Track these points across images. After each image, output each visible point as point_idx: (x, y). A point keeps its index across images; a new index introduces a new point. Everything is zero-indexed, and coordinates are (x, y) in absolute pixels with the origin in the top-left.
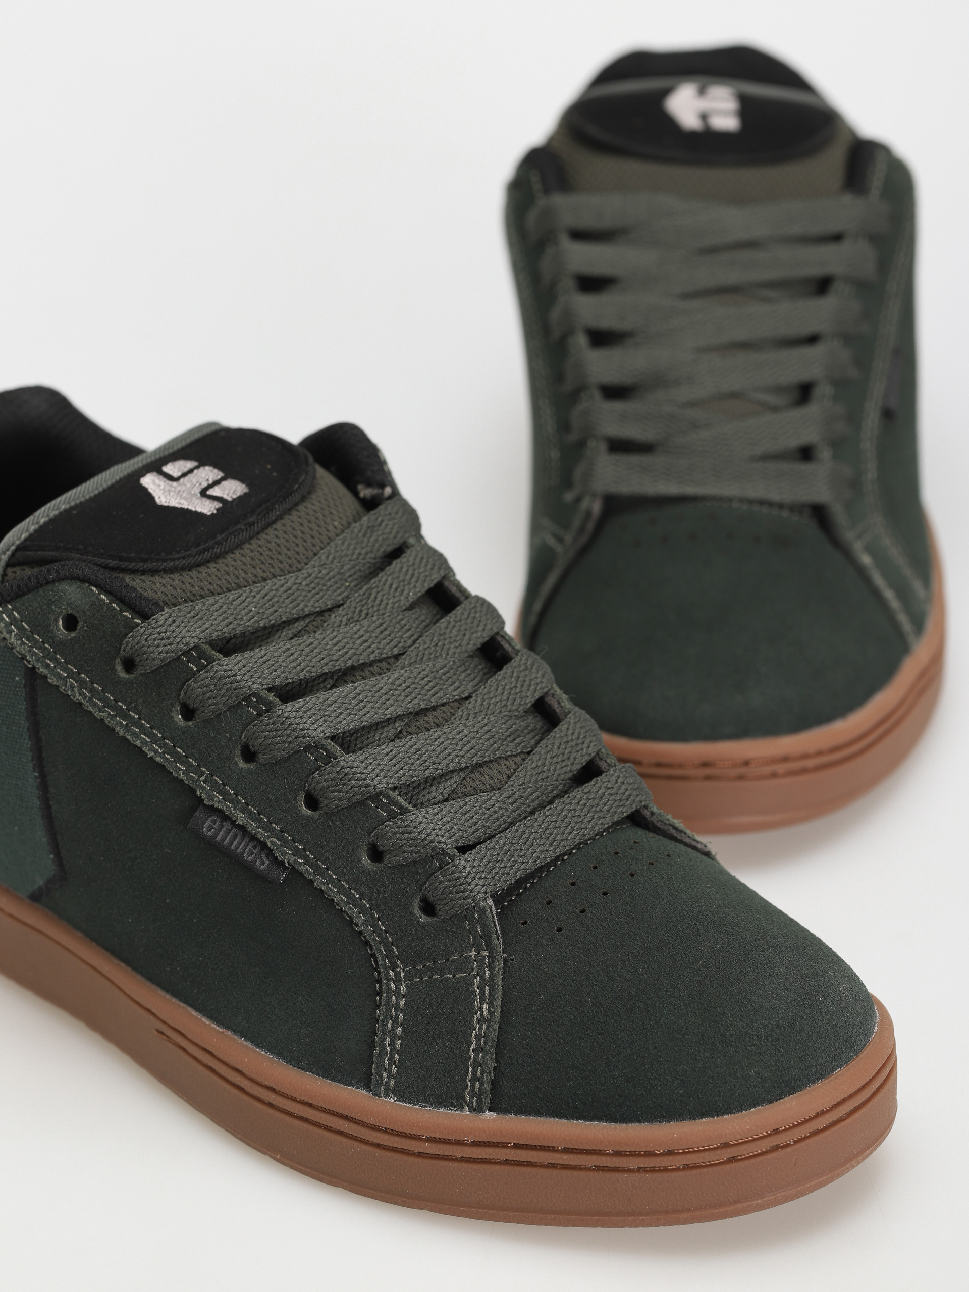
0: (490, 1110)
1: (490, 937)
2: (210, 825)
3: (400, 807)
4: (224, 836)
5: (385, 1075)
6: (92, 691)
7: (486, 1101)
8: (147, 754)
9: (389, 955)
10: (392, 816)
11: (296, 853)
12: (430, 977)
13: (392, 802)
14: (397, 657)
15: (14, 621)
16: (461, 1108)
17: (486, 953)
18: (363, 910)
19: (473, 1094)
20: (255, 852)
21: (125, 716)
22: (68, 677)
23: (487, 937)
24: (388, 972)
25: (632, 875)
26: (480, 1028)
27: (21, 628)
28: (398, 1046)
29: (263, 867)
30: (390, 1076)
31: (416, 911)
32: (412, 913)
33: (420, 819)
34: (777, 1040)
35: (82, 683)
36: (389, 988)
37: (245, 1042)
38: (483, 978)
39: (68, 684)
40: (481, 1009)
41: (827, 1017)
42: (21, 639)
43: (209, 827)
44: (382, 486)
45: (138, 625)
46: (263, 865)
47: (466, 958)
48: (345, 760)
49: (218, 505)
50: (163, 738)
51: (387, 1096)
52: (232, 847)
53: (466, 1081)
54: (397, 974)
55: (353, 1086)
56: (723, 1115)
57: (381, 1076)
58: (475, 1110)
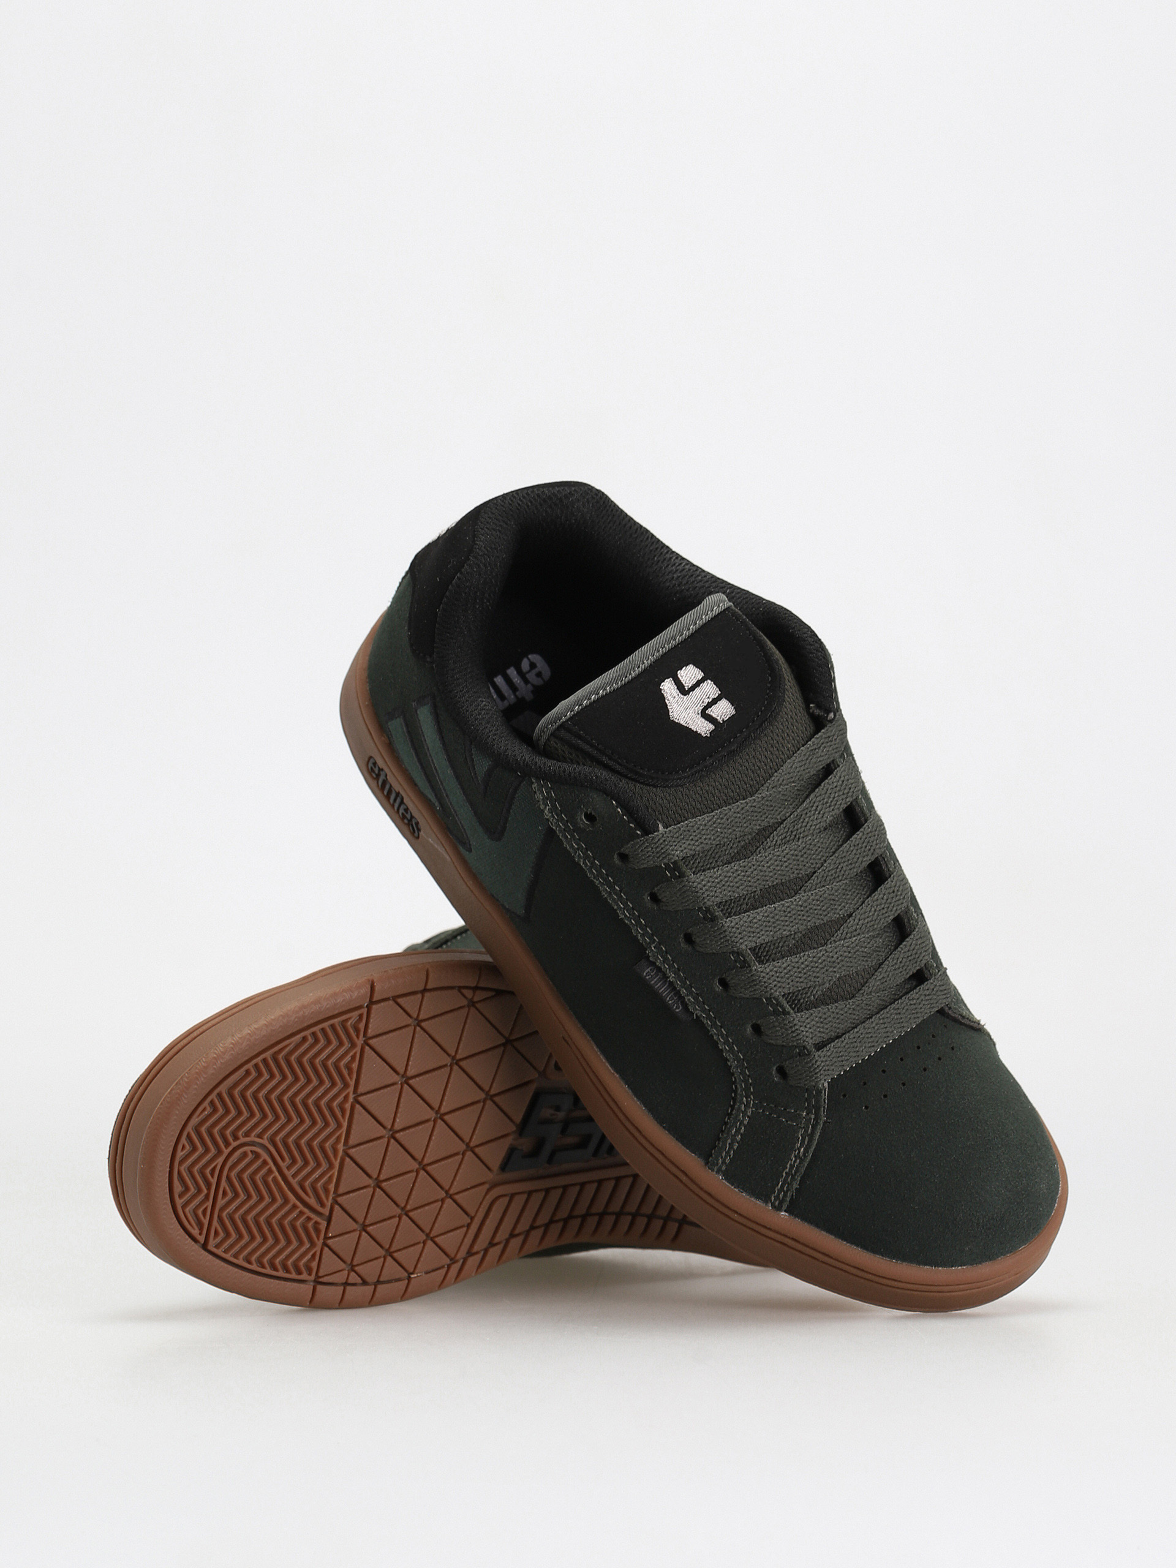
0: (785, 1211)
1: (819, 1108)
2: (648, 972)
3: (784, 1010)
4: (655, 982)
5: (720, 1161)
6: (593, 863)
7: (785, 1207)
8: (619, 916)
9: (747, 1089)
10: (776, 1013)
11: (703, 1010)
12: (770, 1114)
13: (779, 1004)
14: (809, 877)
15: (549, 797)
16: (766, 1202)
17: (813, 1116)
18: (737, 1058)
19: (777, 1198)
20: (675, 998)
21: (611, 887)
22: (578, 849)
23: (817, 1108)
24: (742, 1099)
25: (925, 1070)
26: (795, 1162)
27: (554, 806)
28: (735, 1147)
29: (677, 1010)
30: (724, 1162)
31: (774, 1073)
32: (772, 1074)
33: (795, 1022)
34: (990, 1229)
35: (587, 857)
36: (739, 1107)
37: (627, 1089)
38: (806, 1131)
39: (577, 854)
40: (799, 1149)
41: (1027, 1213)
42: (552, 813)
43: (647, 972)
44: (828, 712)
45: (638, 836)
46: (678, 1009)
47: (799, 1115)
48: (757, 967)
49: (711, 727)
50: (633, 909)
51: (718, 1172)
52: (660, 991)
53: (775, 1188)
54: (748, 1102)
55: (696, 1155)
56: (939, 1266)
57: (718, 1161)
58: (775, 1207)
